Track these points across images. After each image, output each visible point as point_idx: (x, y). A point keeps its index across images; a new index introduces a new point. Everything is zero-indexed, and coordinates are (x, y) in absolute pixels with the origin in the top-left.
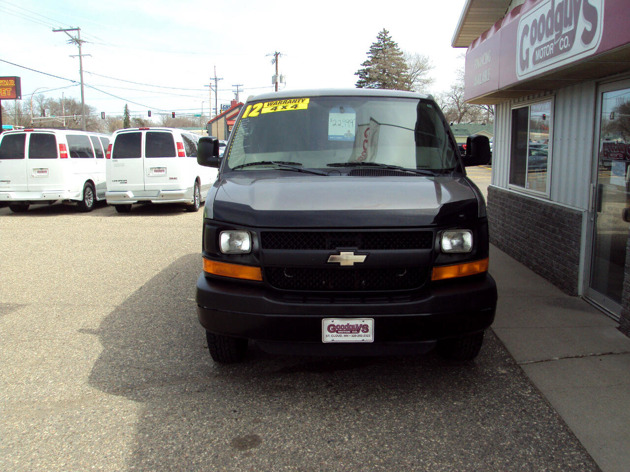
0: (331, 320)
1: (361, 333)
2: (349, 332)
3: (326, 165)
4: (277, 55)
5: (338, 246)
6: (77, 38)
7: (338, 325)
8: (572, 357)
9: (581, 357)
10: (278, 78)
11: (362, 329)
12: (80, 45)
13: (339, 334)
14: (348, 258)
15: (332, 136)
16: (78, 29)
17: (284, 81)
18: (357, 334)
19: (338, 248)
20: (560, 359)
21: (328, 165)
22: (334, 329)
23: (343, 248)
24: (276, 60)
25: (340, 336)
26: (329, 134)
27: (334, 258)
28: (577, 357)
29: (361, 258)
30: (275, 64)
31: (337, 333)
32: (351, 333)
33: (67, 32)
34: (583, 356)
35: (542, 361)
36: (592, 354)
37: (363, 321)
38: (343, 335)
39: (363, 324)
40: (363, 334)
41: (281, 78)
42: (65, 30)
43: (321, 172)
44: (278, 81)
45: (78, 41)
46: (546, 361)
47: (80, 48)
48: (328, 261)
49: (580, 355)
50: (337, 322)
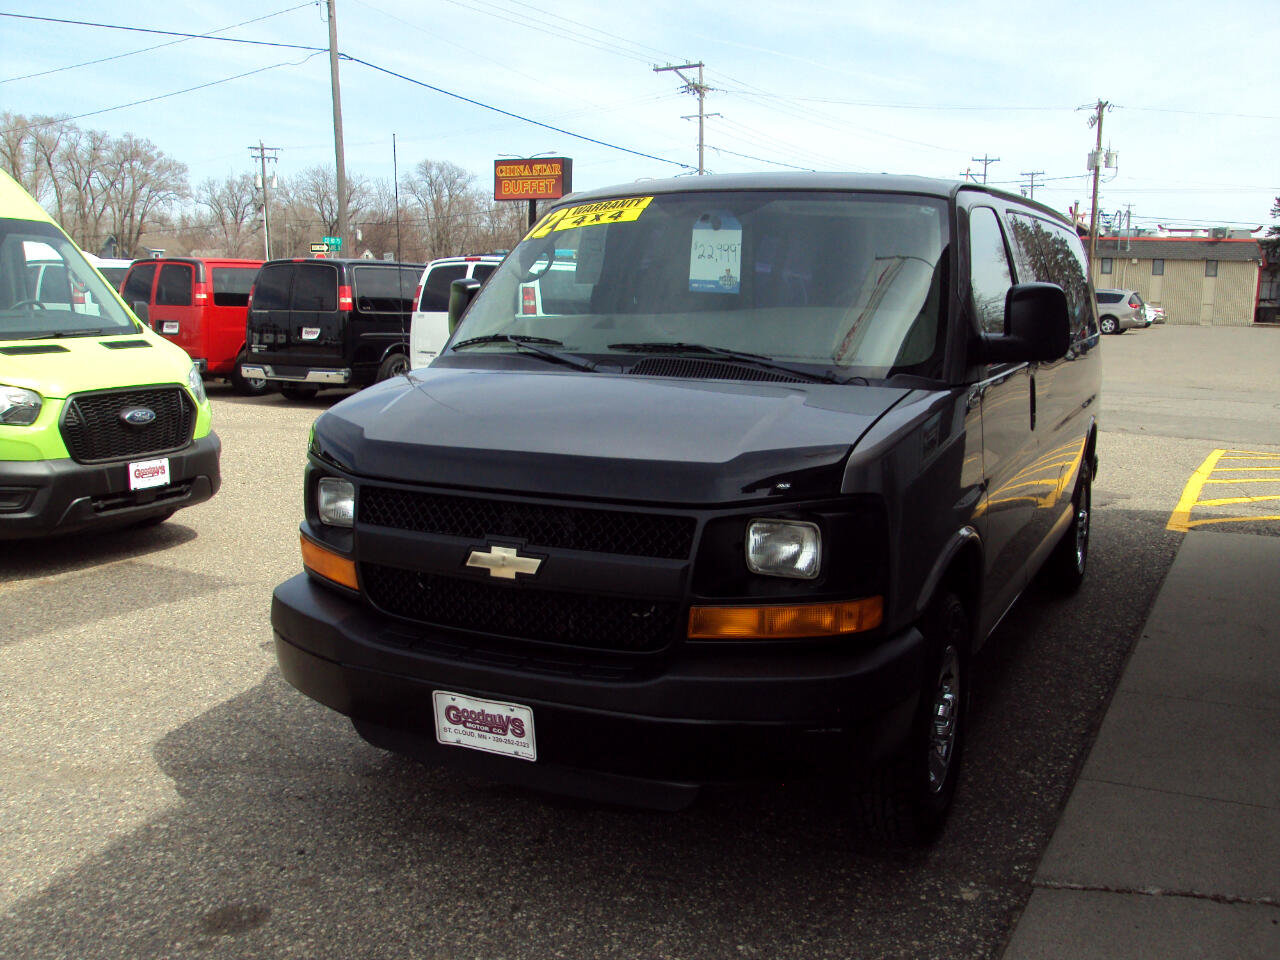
0: (450, 697)
1: (510, 736)
2: (487, 728)
3: (605, 347)
4: (1101, 106)
5: (491, 532)
6: (697, 82)
7: (464, 710)
8: (1202, 897)
9: (1231, 902)
10: (1102, 158)
11: (510, 727)
12: (702, 95)
13: (468, 730)
14: (504, 561)
15: (696, 281)
16: (700, 65)
17: (1113, 162)
18: (503, 737)
19: (487, 537)
20: (1164, 894)
21: (612, 347)
22: (459, 718)
23: (497, 538)
24: (1100, 118)
25: (471, 734)
26: (692, 277)
27: (479, 558)
28: (1217, 899)
29: (532, 565)
30: (1096, 126)
31: (465, 726)
32: (491, 732)
33: (680, 71)
34: (1239, 901)
35: (1107, 890)
36: (1268, 899)
37: (512, 710)
38: (476, 732)
39: (513, 715)
40: (516, 739)
41: (1107, 158)
42: (676, 69)
43: (582, 362)
44: (1101, 164)
45: (698, 89)
46: (1117, 891)
47: (701, 102)
48: (468, 564)
49: (1230, 897)
50: (463, 702)
